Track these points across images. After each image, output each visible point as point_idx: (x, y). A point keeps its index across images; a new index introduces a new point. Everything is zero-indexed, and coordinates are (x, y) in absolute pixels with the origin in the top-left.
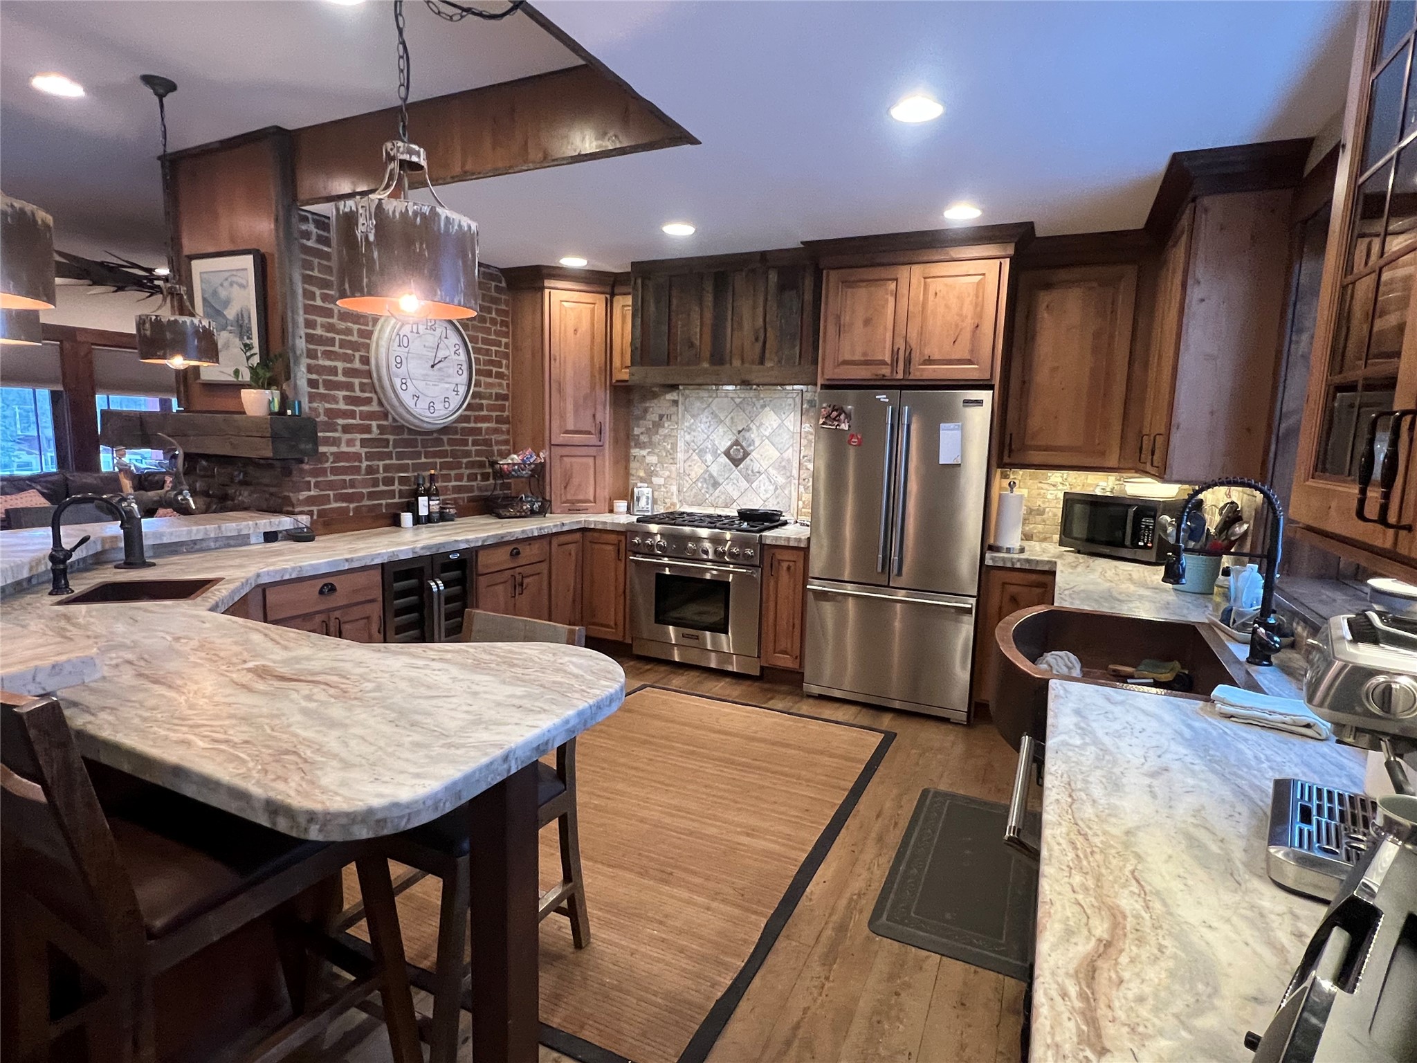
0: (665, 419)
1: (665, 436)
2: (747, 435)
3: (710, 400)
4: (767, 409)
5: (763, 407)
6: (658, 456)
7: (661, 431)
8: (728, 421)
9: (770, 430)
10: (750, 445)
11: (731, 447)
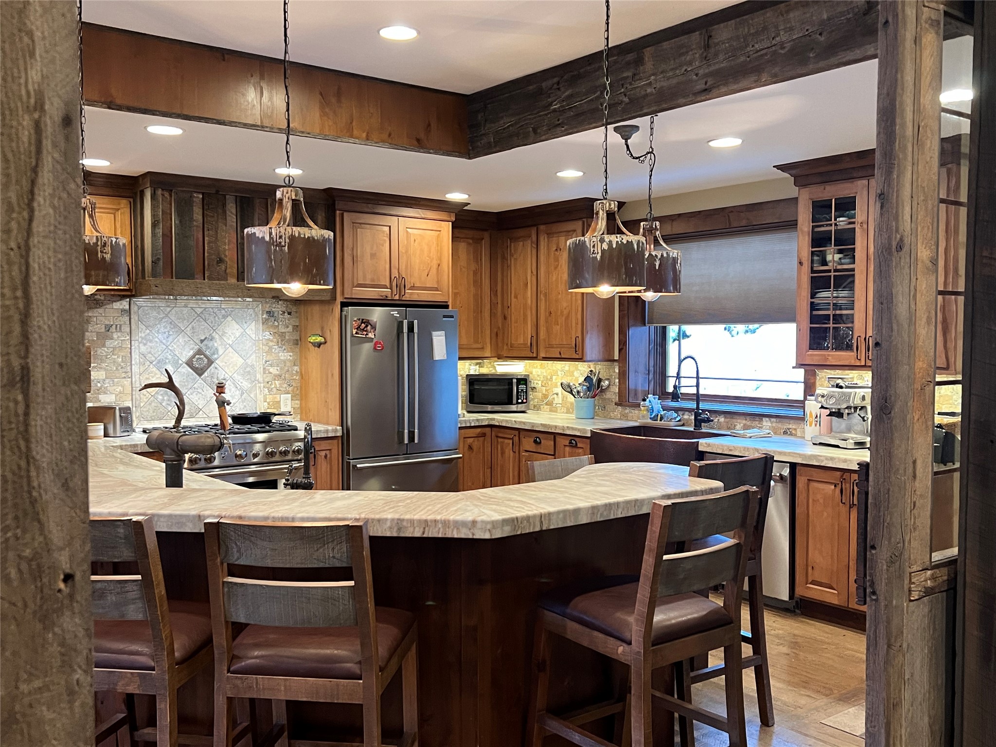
0: (113, 329)
1: (114, 348)
2: (210, 344)
3: (169, 309)
4: (229, 319)
5: (225, 317)
6: (105, 370)
7: (108, 343)
8: (189, 331)
9: (232, 338)
10: (214, 354)
11: (194, 357)
